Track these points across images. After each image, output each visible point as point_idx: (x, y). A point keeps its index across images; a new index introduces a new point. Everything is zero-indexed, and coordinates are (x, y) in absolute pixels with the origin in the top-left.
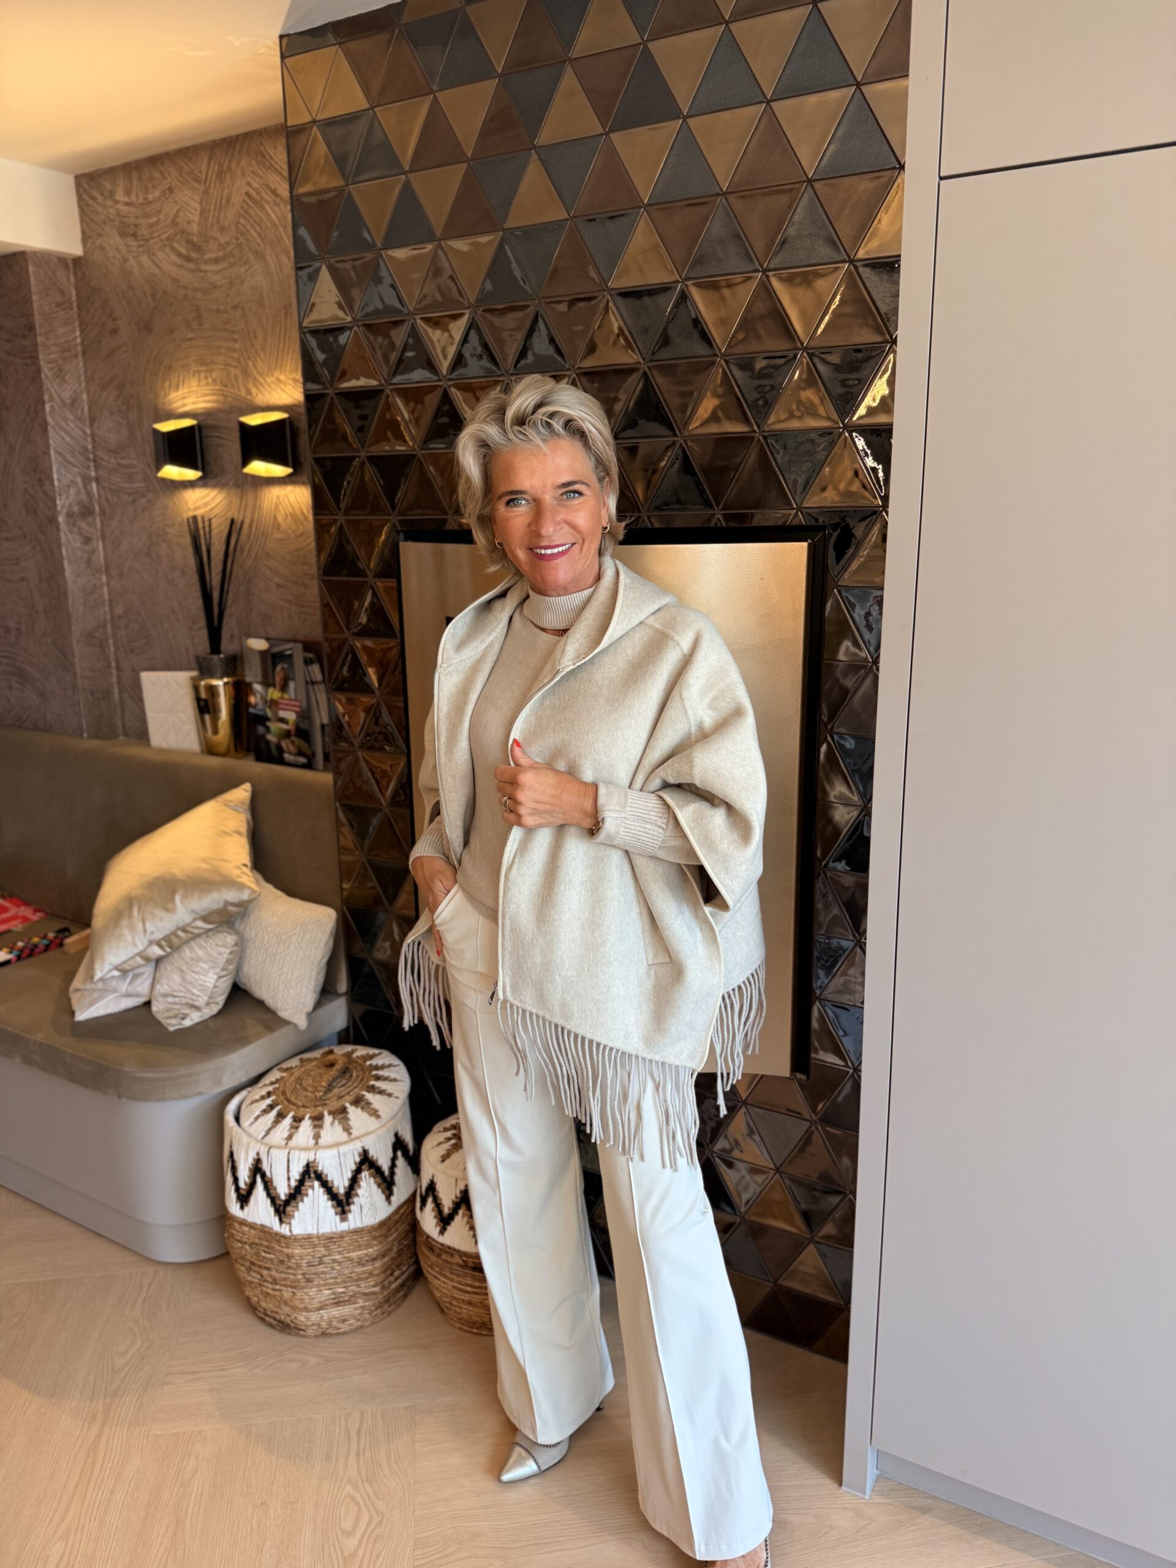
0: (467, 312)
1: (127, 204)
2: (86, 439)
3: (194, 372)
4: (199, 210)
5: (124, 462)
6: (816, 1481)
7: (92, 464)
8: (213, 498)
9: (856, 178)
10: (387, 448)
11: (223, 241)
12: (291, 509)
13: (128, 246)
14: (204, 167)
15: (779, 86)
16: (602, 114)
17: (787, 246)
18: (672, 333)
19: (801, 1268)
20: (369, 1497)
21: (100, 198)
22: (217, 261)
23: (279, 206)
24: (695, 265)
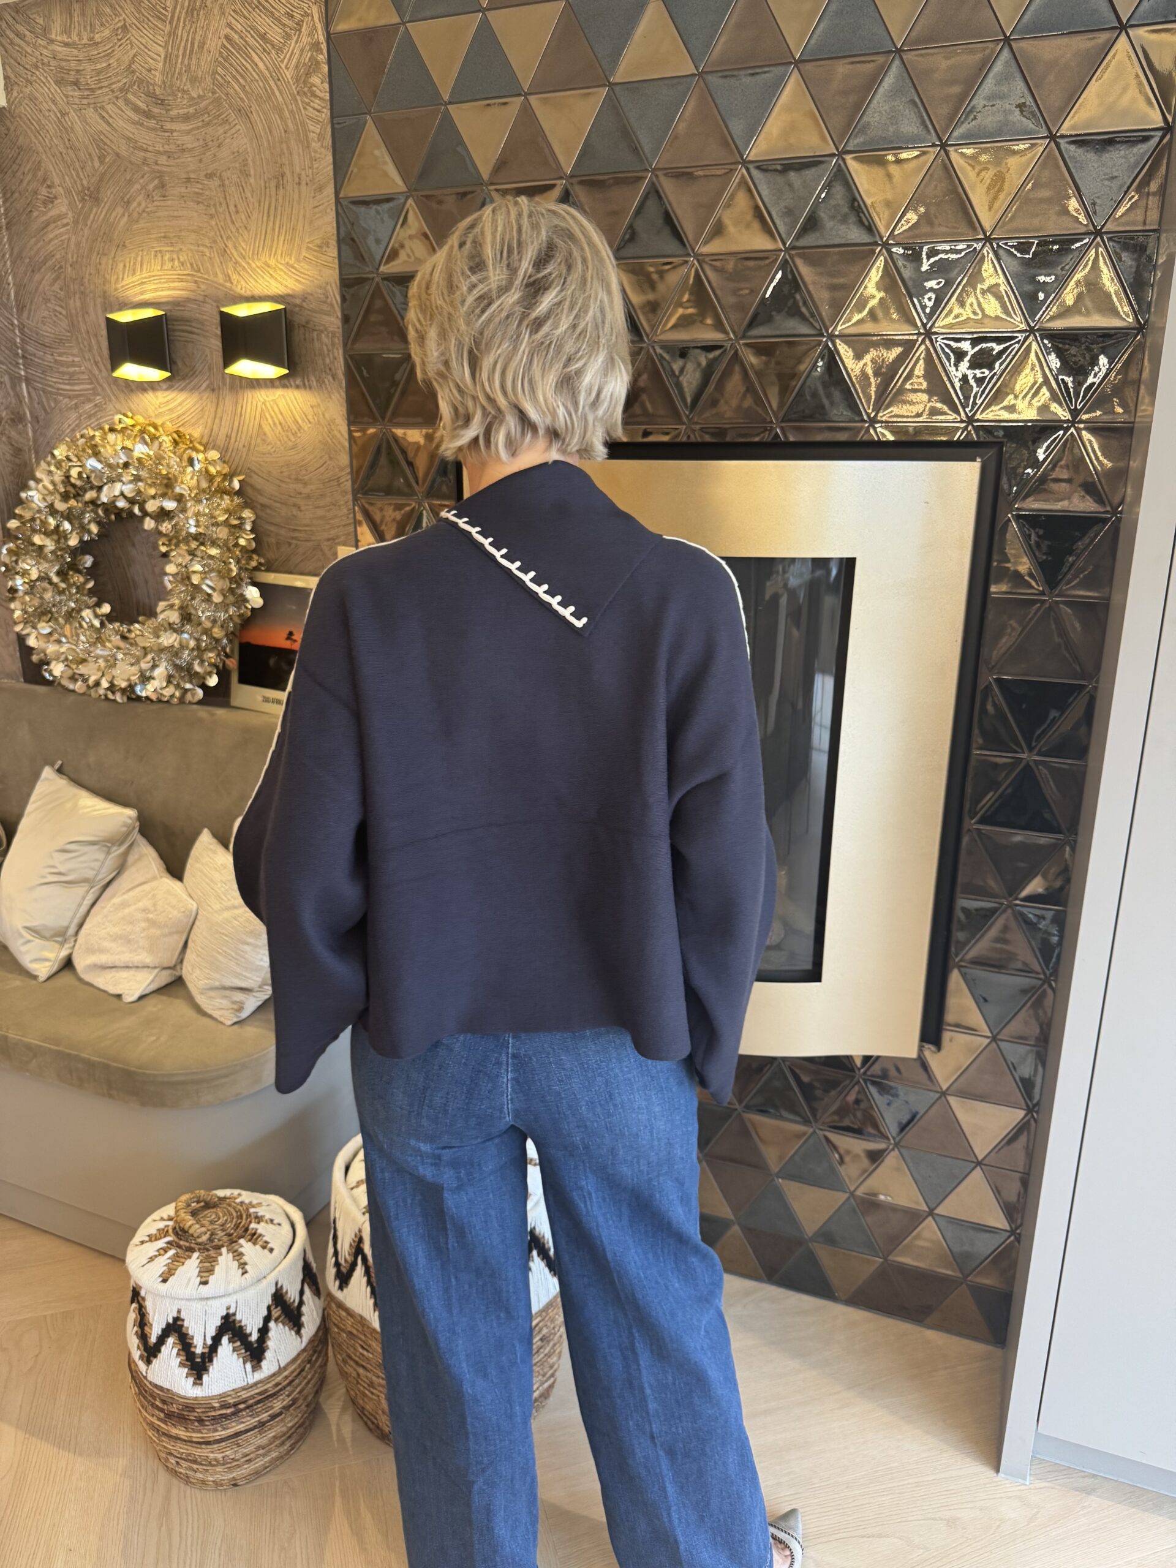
0: (560, 185)
1: (66, 45)
2: (13, 331)
3: (155, 256)
4: (163, 55)
5: (64, 359)
7: (21, 361)
8: (180, 404)
9: (1064, 40)
11: (194, 94)
12: (280, 417)
13: (67, 96)
14: (169, 3)
17: (975, 116)
18: (822, 215)
19: (921, 1243)
21: (27, 33)
22: (186, 118)
23: (269, 54)
24: (856, 136)
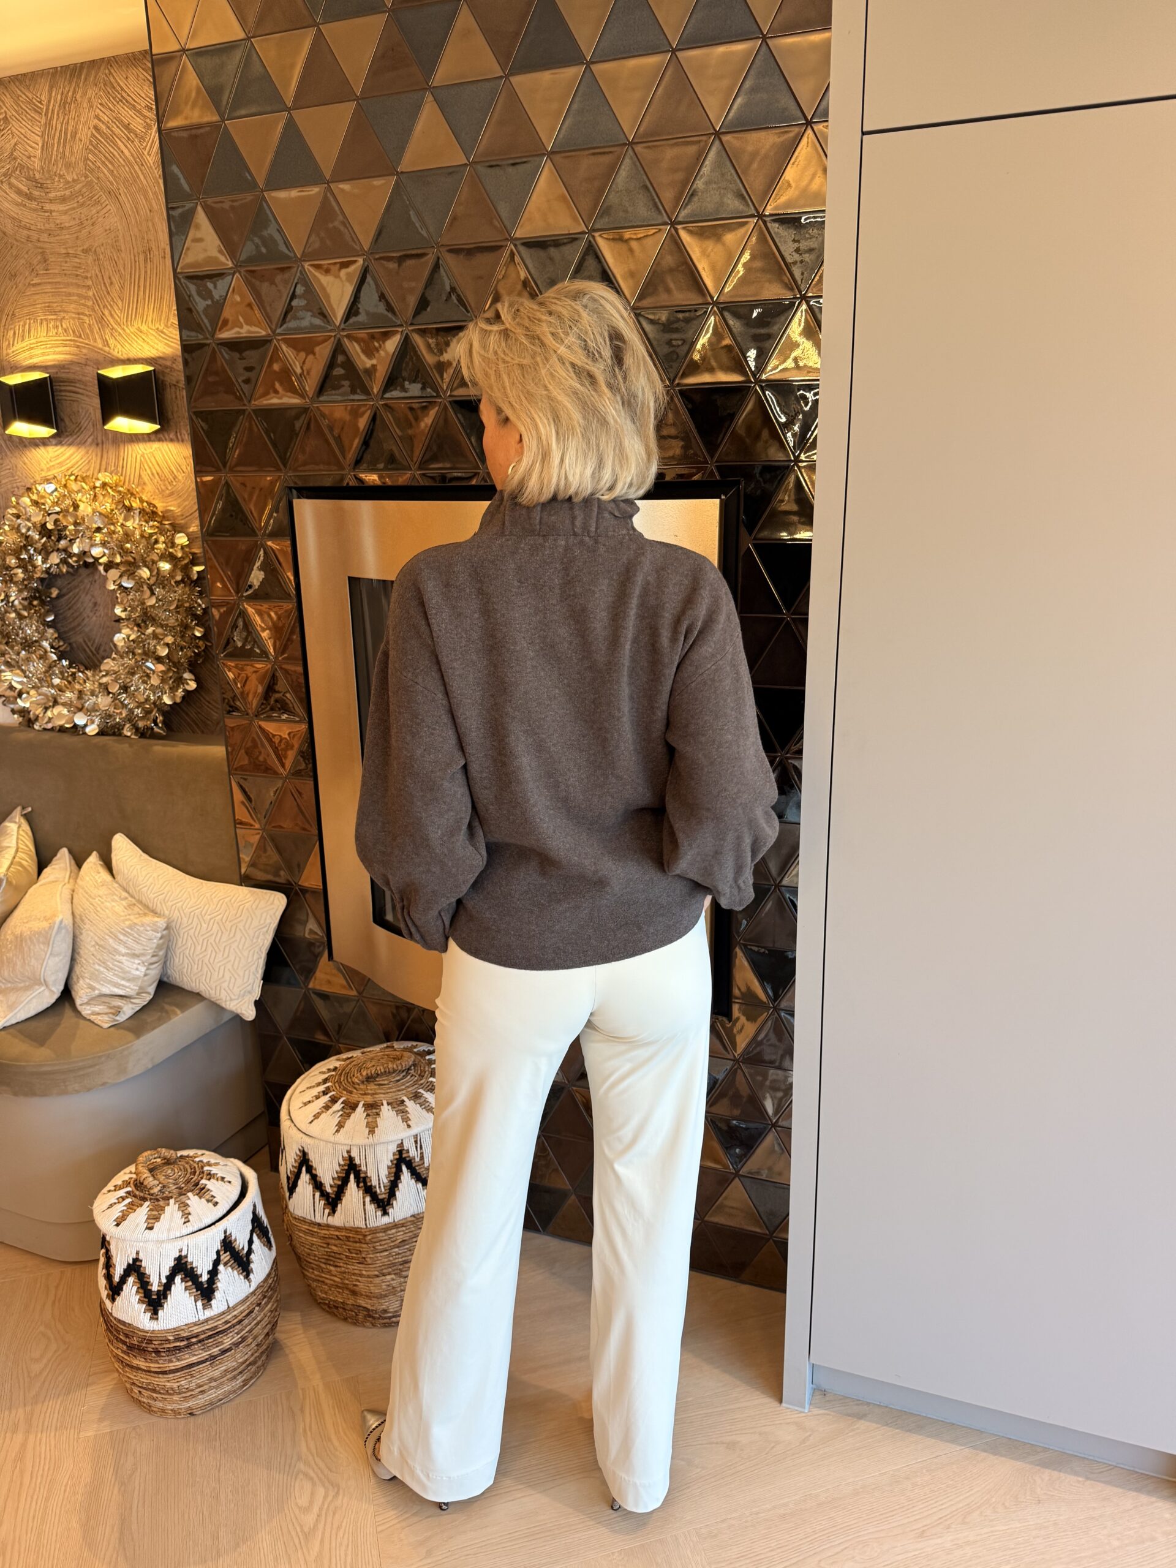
0: (360, 261)
3: (41, 323)
4: (40, 145)
6: (757, 1401)
8: (68, 459)
9: (762, 134)
10: (275, 401)
11: (70, 180)
12: (158, 469)
14: (44, 98)
15: (684, 36)
16: (502, 57)
17: (695, 199)
19: (727, 1203)
20: (322, 1472)
22: (63, 200)
23: (133, 142)
24: (602, 216)
